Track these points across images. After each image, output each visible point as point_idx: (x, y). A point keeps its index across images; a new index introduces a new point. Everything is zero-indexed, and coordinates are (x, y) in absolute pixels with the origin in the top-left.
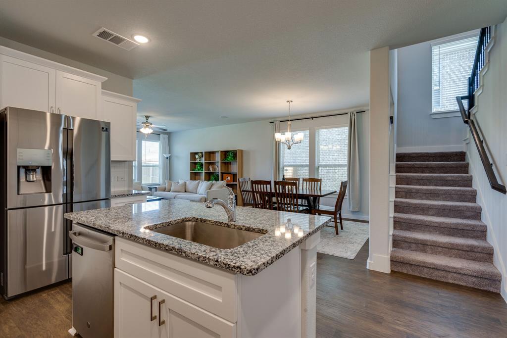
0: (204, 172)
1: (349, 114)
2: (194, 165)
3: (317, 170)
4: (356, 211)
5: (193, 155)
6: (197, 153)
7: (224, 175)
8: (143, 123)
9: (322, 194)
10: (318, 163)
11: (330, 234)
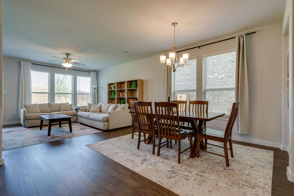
0: (116, 97)
1: (238, 38)
2: (110, 92)
3: (204, 94)
4: (245, 135)
5: (110, 85)
6: (112, 84)
7: (129, 99)
8: (64, 59)
9: (209, 118)
10: (205, 87)
11: (219, 164)
